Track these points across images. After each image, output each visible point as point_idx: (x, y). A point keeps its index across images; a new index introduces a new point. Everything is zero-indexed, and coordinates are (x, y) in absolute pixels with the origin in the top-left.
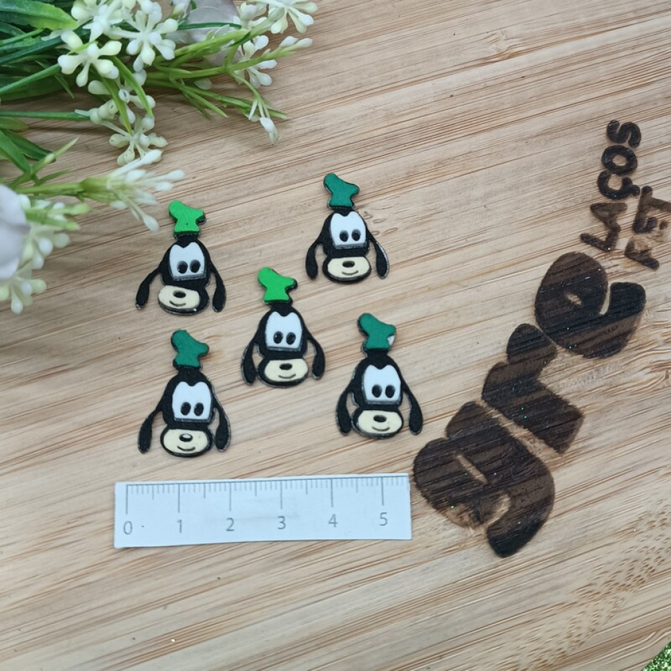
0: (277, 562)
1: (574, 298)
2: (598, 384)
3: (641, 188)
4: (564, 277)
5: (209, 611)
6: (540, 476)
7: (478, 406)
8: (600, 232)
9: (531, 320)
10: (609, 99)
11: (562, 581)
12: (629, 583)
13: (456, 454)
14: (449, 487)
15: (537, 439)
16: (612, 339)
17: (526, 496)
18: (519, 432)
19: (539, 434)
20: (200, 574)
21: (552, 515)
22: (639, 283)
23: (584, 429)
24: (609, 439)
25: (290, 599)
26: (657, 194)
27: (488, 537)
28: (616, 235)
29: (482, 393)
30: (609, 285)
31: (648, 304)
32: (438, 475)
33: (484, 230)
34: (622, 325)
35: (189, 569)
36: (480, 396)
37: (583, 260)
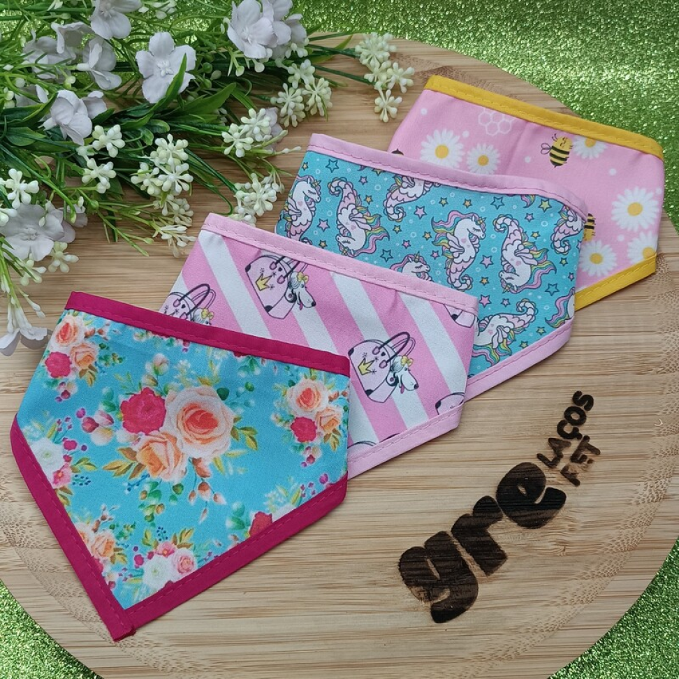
0: (312, 587)
1: (522, 490)
2: (521, 543)
3: (583, 436)
4: (520, 476)
5: (268, 602)
6: (471, 584)
7: (447, 535)
8: (550, 455)
9: (493, 496)
10: (581, 378)
11: (467, 646)
12: (504, 657)
13: (428, 558)
14: (417, 575)
15: (475, 563)
16: (539, 519)
17: (459, 594)
18: (466, 556)
19: (478, 561)
20: (268, 581)
21: (471, 608)
22: (565, 492)
23: (505, 566)
24: (518, 575)
25: (312, 609)
26: (592, 442)
27: (431, 609)
28: (559, 460)
29: (452, 529)
30: (546, 488)
31: (565, 505)
32: (414, 566)
33: (481, 436)
34: (547, 513)
35: (263, 576)
36: (450, 530)
37: (534, 468)
